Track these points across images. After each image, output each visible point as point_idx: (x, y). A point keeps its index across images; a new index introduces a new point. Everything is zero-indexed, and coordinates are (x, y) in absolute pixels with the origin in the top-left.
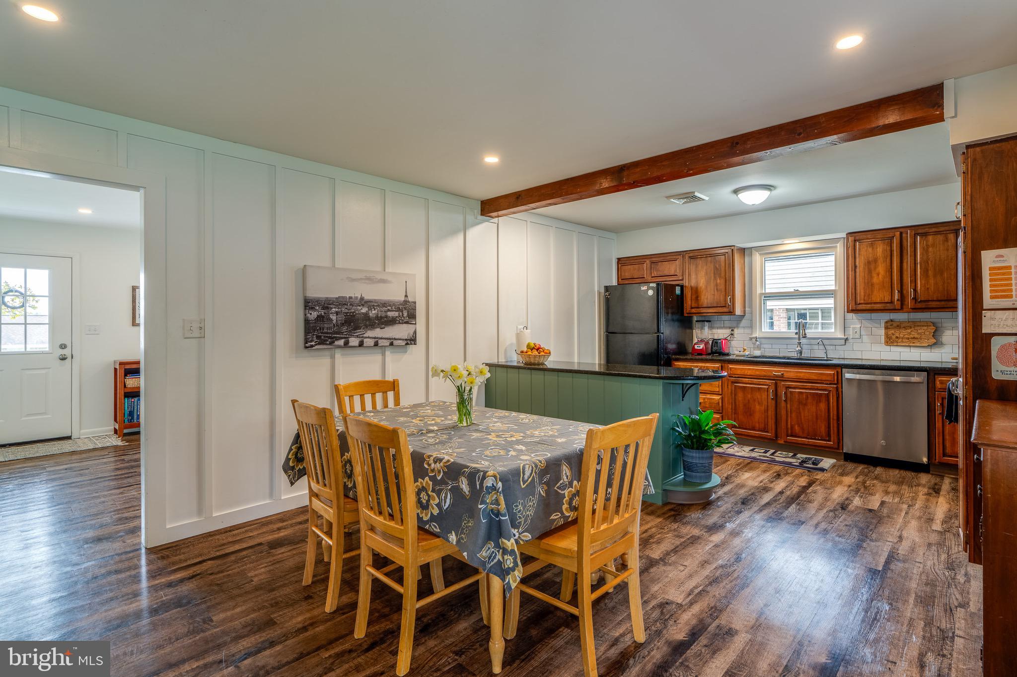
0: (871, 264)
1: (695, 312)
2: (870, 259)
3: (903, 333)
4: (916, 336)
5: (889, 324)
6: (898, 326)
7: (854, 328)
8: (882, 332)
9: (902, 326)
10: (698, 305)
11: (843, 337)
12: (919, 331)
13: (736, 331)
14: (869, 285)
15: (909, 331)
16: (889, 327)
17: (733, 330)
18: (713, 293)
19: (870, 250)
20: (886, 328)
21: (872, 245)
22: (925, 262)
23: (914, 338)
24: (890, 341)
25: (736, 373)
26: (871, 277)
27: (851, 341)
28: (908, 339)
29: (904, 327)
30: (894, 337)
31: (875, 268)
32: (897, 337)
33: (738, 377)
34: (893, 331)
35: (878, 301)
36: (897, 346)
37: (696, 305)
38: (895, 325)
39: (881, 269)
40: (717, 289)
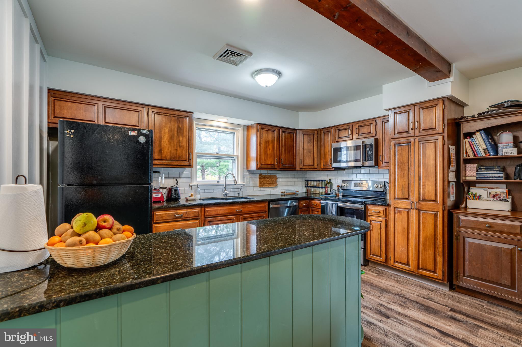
0: (267, 142)
1: (158, 163)
2: (267, 140)
3: (266, 181)
4: (271, 182)
5: (261, 176)
6: (264, 177)
7: (247, 178)
8: (258, 180)
9: (266, 177)
10: (161, 157)
11: (242, 183)
12: (272, 180)
13: (179, 181)
14: (266, 154)
15: (268, 180)
16: (261, 178)
17: (177, 180)
18: (175, 148)
19: (267, 135)
20: (260, 178)
21: (267, 133)
22: (285, 145)
23: (270, 183)
24: (261, 185)
25: (211, 214)
26: (267, 150)
27: (245, 185)
28: (268, 184)
29: (267, 178)
30: (263, 183)
31: (269, 145)
32: (264, 183)
33: (213, 217)
34: (262, 180)
35: (269, 164)
36: (264, 187)
37: (159, 157)
38: (263, 176)
39: (270, 147)
40: (180, 146)
